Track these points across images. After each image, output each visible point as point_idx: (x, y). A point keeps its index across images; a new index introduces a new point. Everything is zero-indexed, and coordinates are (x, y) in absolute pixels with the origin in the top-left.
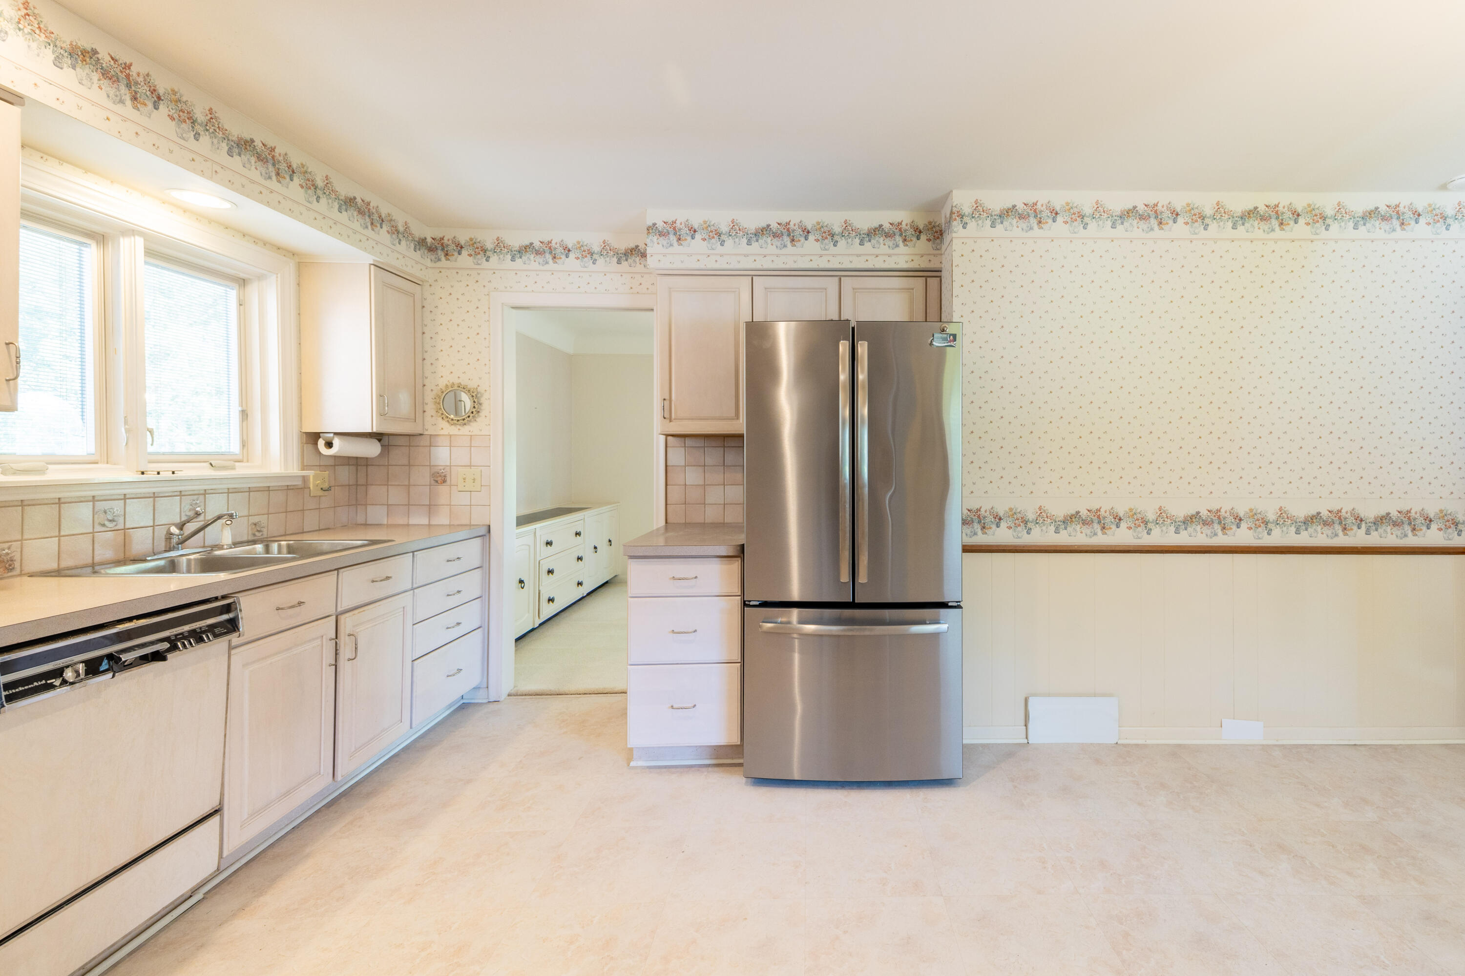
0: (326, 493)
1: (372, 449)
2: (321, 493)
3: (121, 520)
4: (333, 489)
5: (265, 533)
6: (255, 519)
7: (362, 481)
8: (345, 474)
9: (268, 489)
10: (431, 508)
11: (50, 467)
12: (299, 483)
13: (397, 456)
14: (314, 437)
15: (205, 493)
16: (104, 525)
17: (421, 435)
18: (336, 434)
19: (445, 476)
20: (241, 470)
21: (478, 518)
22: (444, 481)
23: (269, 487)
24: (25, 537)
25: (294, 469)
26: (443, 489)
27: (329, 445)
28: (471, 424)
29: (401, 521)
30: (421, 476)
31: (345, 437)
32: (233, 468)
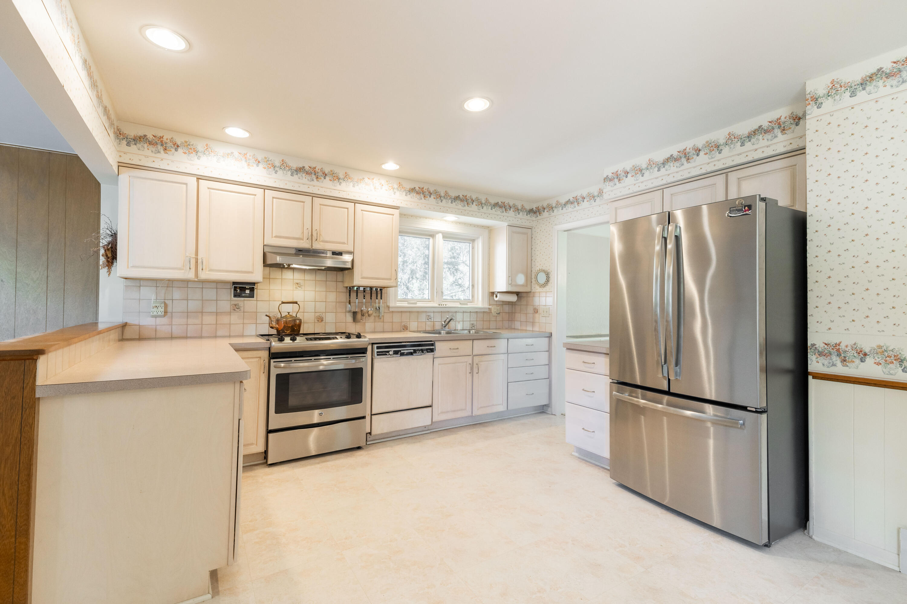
0: (499, 315)
1: (514, 298)
2: (497, 315)
3: (433, 319)
4: (500, 313)
5: (476, 327)
6: (472, 322)
7: (514, 311)
8: (507, 308)
9: (477, 312)
10: (533, 323)
11: (418, 302)
12: (487, 310)
13: (524, 302)
14: (493, 293)
15: (456, 312)
16: (428, 320)
17: (530, 292)
18: (498, 292)
19: (538, 310)
20: (470, 305)
21: (548, 330)
22: (537, 312)
23: (477, 311)
24: (410, 321)
25: (487, 306)
26: (537, 315)
27: (496, 296)
28: (546, 286)
29: (524, 328)
30: (530, 310)
31: (502, 294)
32: (467, 304)
